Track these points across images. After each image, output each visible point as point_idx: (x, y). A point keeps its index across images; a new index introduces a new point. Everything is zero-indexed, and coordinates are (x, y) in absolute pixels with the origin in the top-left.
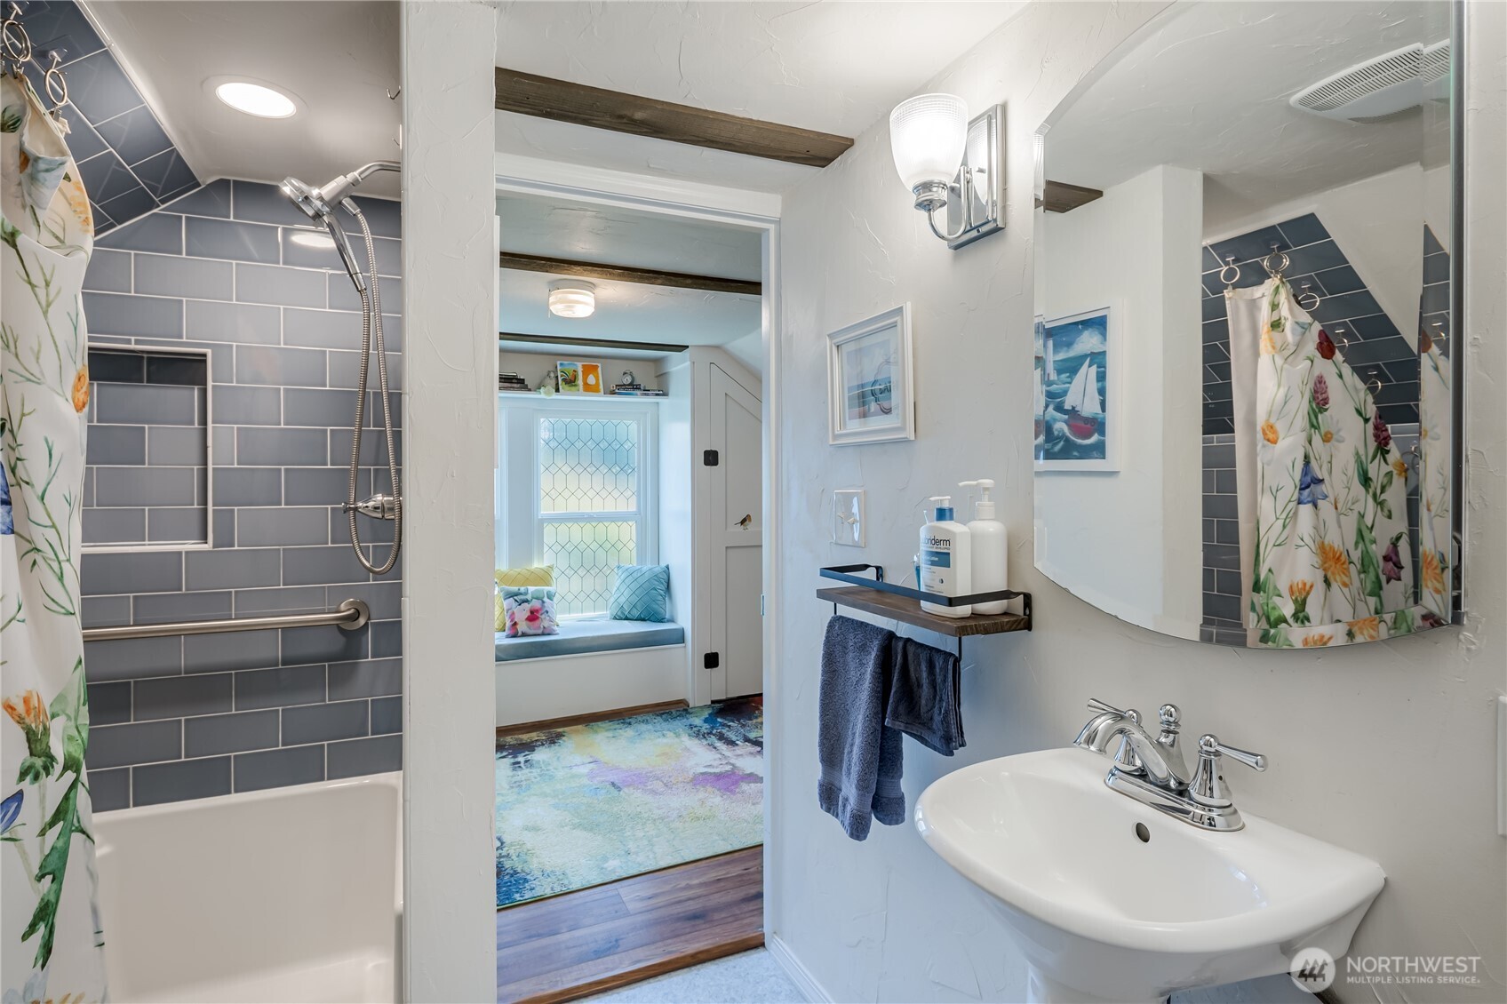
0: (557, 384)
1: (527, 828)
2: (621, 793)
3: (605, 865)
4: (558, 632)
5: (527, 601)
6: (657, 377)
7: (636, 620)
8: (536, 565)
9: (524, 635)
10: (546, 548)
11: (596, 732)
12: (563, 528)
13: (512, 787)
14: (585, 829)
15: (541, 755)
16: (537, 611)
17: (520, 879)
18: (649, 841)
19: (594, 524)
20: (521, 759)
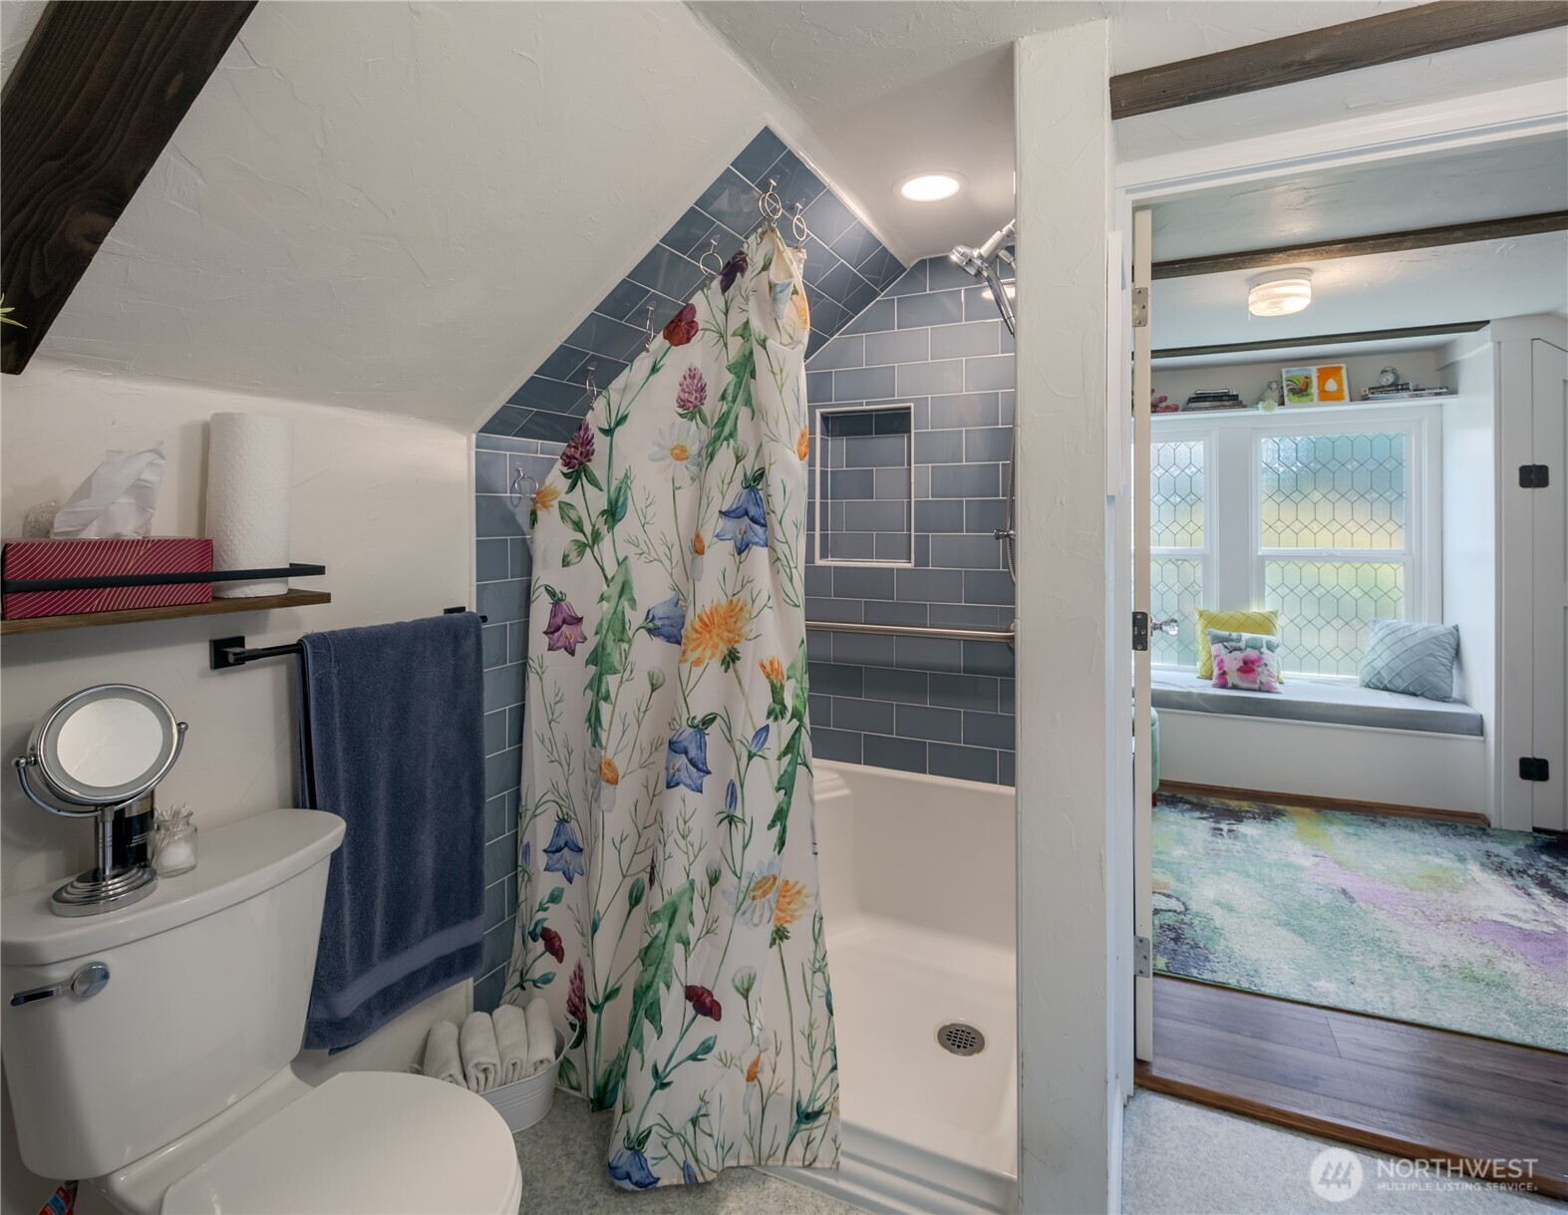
0: (1282, 396)
1: (1218, 904)
2: (1354, 905)
3: (1315, 984)
4: (1280, 690)
5: (1239, 649)
6: (1439, 370)
7: (1401, 693)
8: (1255, 609)
9: (1235, 687)
10: (1268, 590)
11: (1330, 822)
12: (1291, 568)
13: (1208, 854)
14: (1294, 931)
15: (1250, 829)
16: (1253, 662)
17: (1201, 955)
18: (1387, 979)
19: (1338, 565)
20: (1224, 826)
